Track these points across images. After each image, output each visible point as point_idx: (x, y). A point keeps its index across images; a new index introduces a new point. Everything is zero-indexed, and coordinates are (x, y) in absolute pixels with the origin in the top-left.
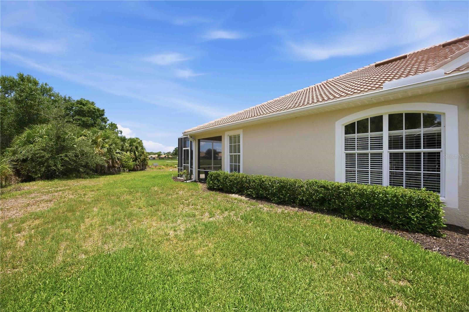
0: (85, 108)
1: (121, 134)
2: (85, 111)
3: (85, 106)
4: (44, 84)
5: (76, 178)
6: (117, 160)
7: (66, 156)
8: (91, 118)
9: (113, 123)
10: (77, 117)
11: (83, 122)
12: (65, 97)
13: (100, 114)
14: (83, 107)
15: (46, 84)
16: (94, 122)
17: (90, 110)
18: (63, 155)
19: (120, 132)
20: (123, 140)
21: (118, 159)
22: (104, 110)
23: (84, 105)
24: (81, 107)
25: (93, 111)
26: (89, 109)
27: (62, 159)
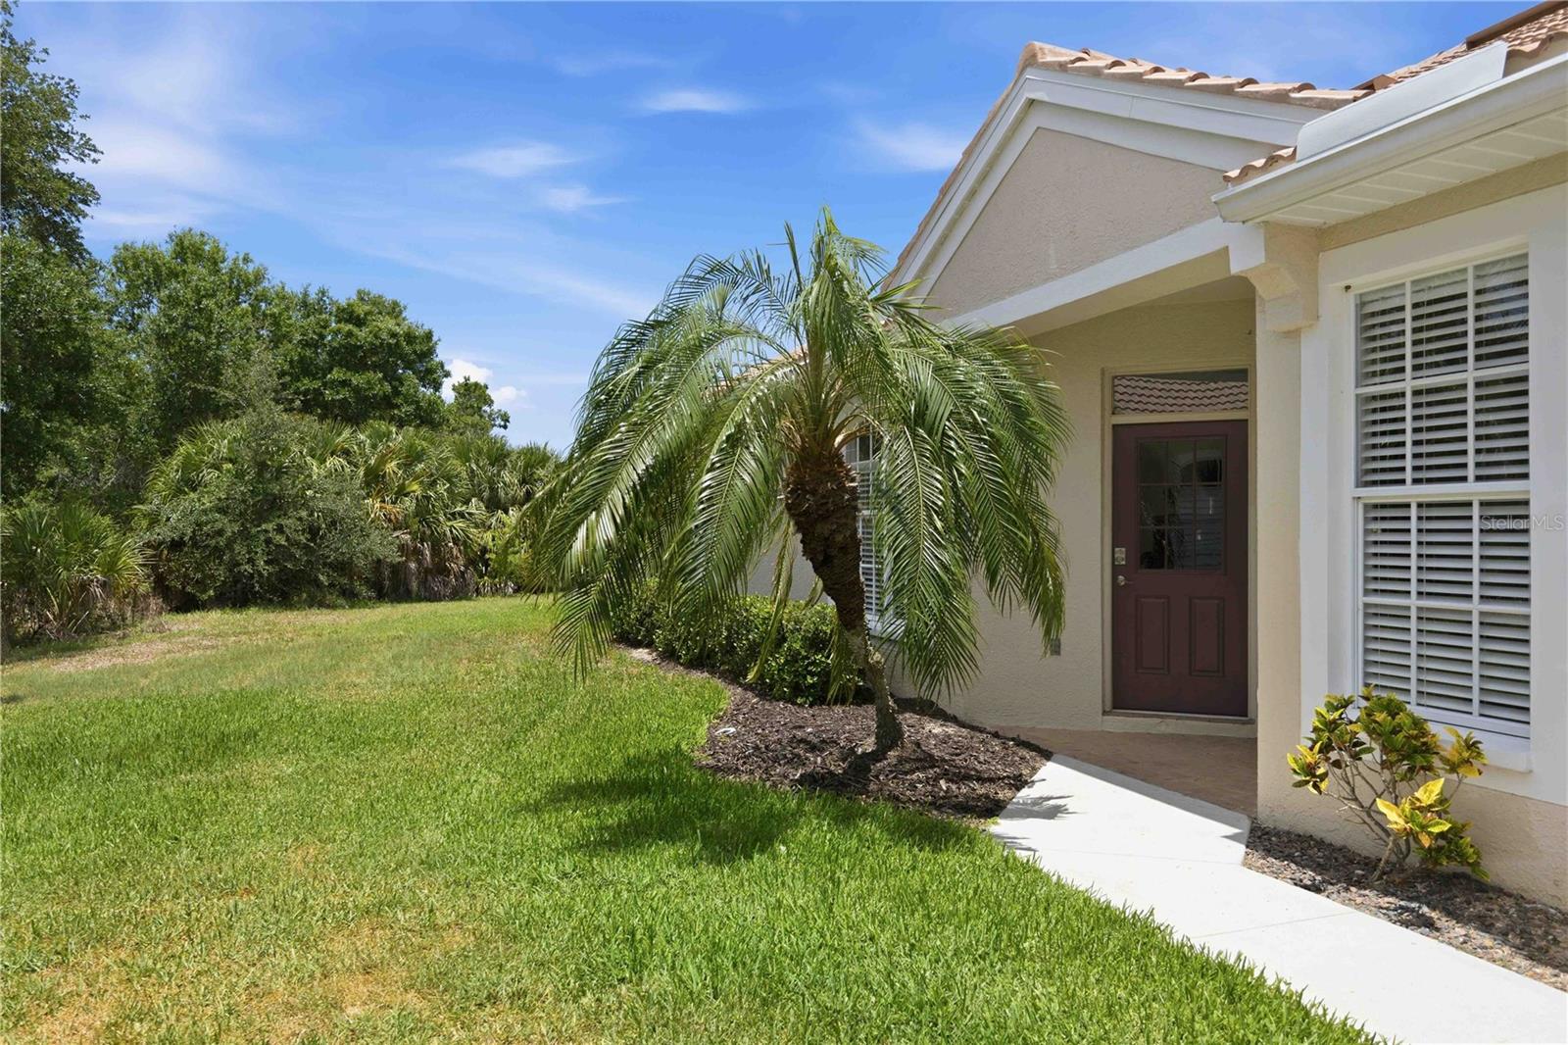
0: (362, 334)
1: (505, 427)
2: (361, 347)
3: (364, 324)
4: (241, 257)
5: (311, 606)
6: (451, 544)
7: (280, 529)
8: (381, 375)
9: (472, 380)
10: (336, 374)
11: (356, 390)
12: (306, 294)
13: (415, 352)
14: (355, 330)
15: (246, 260)
16: (393, 387)
17: (378, 342)
18: (270, 526)
19: (499, 422)
20: (499, 456)
21: (456, 540)
22: (429, 336)
23: (359, 322)
24: (350, 334)
25: (389, 345)
26: (376, 337)
27: (268, 541)
